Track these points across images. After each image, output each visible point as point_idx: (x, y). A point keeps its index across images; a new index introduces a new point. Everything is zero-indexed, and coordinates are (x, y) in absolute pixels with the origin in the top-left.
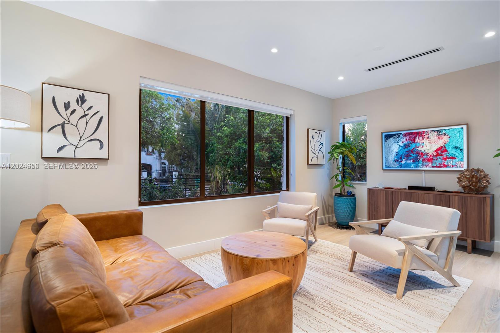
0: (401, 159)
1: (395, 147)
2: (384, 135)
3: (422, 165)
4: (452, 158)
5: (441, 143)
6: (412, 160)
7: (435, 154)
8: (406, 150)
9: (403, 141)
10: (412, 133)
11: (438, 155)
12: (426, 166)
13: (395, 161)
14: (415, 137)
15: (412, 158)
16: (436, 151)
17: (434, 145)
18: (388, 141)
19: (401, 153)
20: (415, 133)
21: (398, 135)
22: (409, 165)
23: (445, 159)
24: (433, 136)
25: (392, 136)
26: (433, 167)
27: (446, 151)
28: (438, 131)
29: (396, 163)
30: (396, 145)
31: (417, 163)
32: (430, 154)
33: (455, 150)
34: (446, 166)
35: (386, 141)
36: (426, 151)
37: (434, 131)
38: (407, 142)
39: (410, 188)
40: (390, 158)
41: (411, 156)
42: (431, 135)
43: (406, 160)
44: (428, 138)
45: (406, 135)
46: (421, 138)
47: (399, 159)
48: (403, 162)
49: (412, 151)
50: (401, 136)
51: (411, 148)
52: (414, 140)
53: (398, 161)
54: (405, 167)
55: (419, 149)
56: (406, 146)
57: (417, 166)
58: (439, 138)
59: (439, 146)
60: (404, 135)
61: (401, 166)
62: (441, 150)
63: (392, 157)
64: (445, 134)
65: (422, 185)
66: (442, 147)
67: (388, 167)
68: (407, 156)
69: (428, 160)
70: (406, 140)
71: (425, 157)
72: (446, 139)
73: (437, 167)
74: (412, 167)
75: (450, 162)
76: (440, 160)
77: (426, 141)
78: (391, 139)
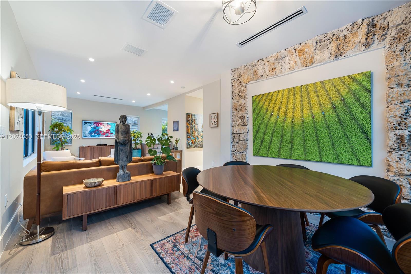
0: (92, 133)
1: (89, 128)
2: (83, 122)
3: (101, 136)
4: (112, 134)
5: (108, 128)
6: (97, 134)
7: (106, 132)
8: (94, 129)
9: (93, 126)
10: (97, 123)
11: (107, 132)
12: (103, 136)
13: (89, 134)
14: (99, 125)
15: (97, 133)
16: (106, 131)
17: (106, 128)
18: (86, 124)
19: (92, 131)
20: (99, 123)
21: (91, 123)
22: (96, 136)
23: (110, 134)
24: (106, 125)
25: (88, 123)
26: (105, 137)
27: (110, 131)
28: (107, 123)
29: (90, 135)
30: (90, 127)
31: (99, 135)
32: (104, 131)
33: (113, 131)
34: (110, 136)
35: (84, 124)
36: (103, 131)
37: (106, 123)
38: (95, 126)
39: (98, 145)
40: (86, 132)
41: (96, 132)
42: (105, 124)
43: (94, 134)
44: (104, 125)
45: (95, 123)
46: (101, 125)
47: (91, 133)
48: (93, 135)
49: (97, 130)
50: (92, 123)
51: (96, 129)
52: (98, 126)
53: (90, 134)
54: (94, 137)
55: (100, 129)
56: (94, 128)
57: (99, 136)
58: (108, 126)
59: (108, 129)
60: (93, 123)
61: (92, 137)
62: (108, 131)
63: (87, 132)
64: (110, 125)
65: (101, 143)
66: (108, 130)
67: (85, 137)
68: (95, 132)
69: (104, 134)
70: (95, 125)
71: (102, 133)
72: (110, 127)
73: (107, 137)
74: (97, 137)
75: (111, 135)
76: (108, 134)
77: (103, 127)
78: (87, 124)
